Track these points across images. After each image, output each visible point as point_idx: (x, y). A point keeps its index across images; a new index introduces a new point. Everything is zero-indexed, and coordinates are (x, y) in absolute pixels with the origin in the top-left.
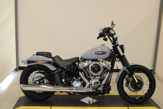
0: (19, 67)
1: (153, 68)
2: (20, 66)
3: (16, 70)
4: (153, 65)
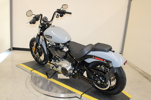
2: (13, 47)
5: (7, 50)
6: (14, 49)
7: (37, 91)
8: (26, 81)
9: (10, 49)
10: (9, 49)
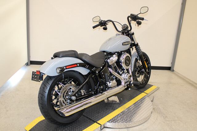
0: (31, 61)
1: (172, 65)
6: (32, 63)
10: (26, 64)
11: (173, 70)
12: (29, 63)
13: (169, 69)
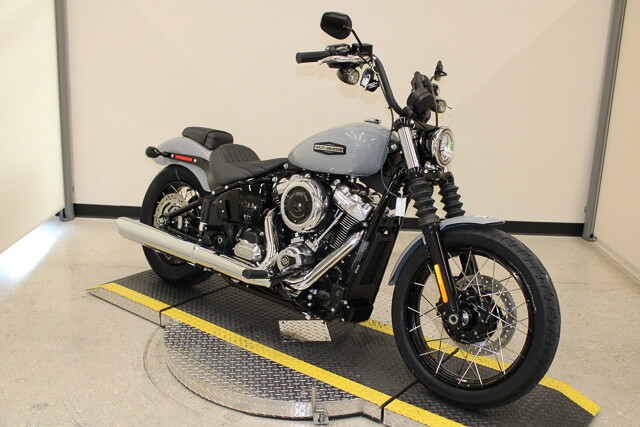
0: (75, 205)
1: (587, 218)
2: (78, 202)
3: (62, 216)
4: (585, 205)
5: (51, 220)
6: (81, 211)
7: (192, 395)
8: (146, 353)
9: (61, 214)
10: (58, 215)
11: (592, 236)
12: (70, 212)
13: (575, 230)
